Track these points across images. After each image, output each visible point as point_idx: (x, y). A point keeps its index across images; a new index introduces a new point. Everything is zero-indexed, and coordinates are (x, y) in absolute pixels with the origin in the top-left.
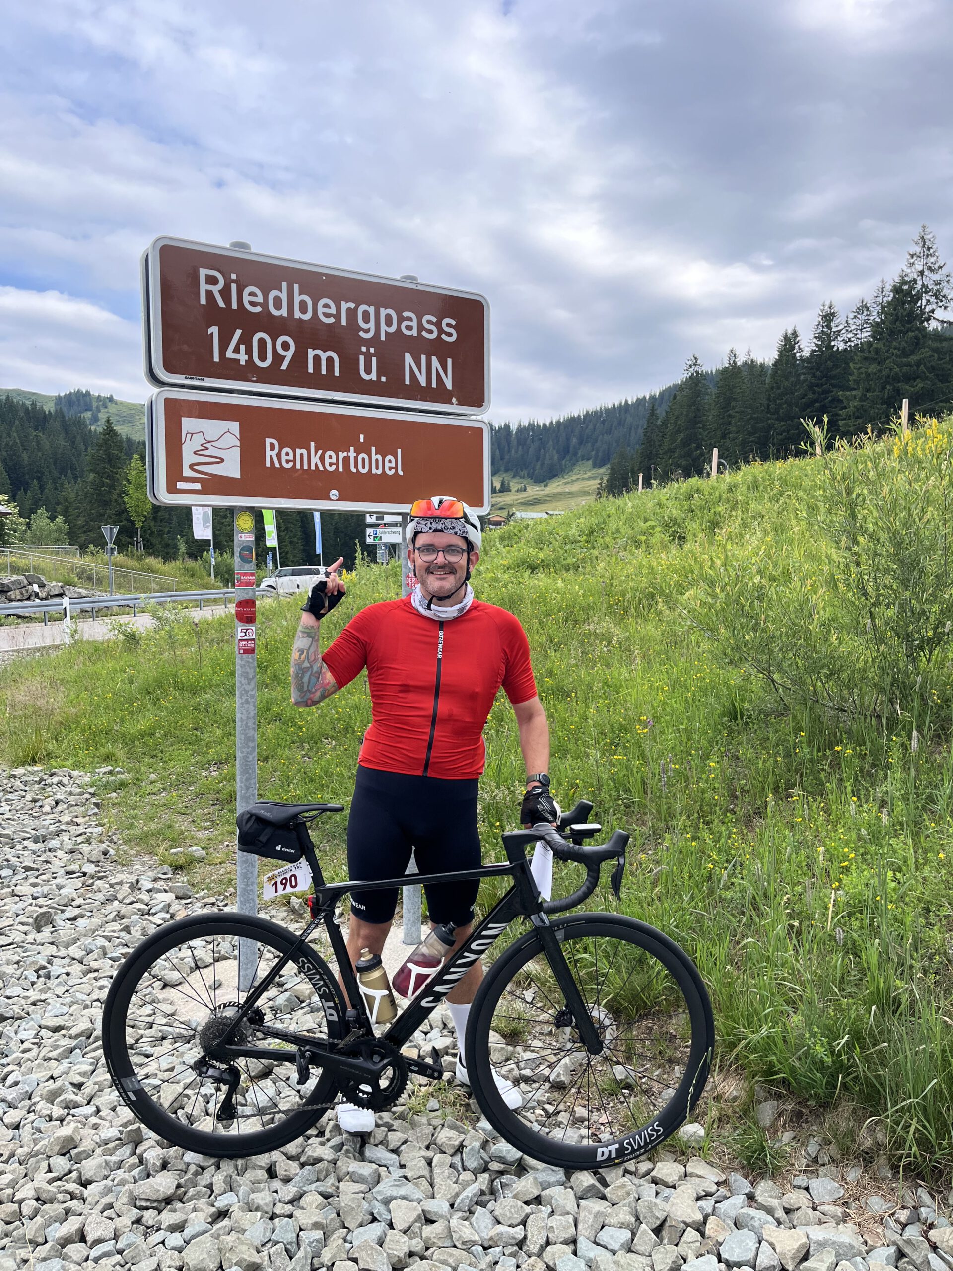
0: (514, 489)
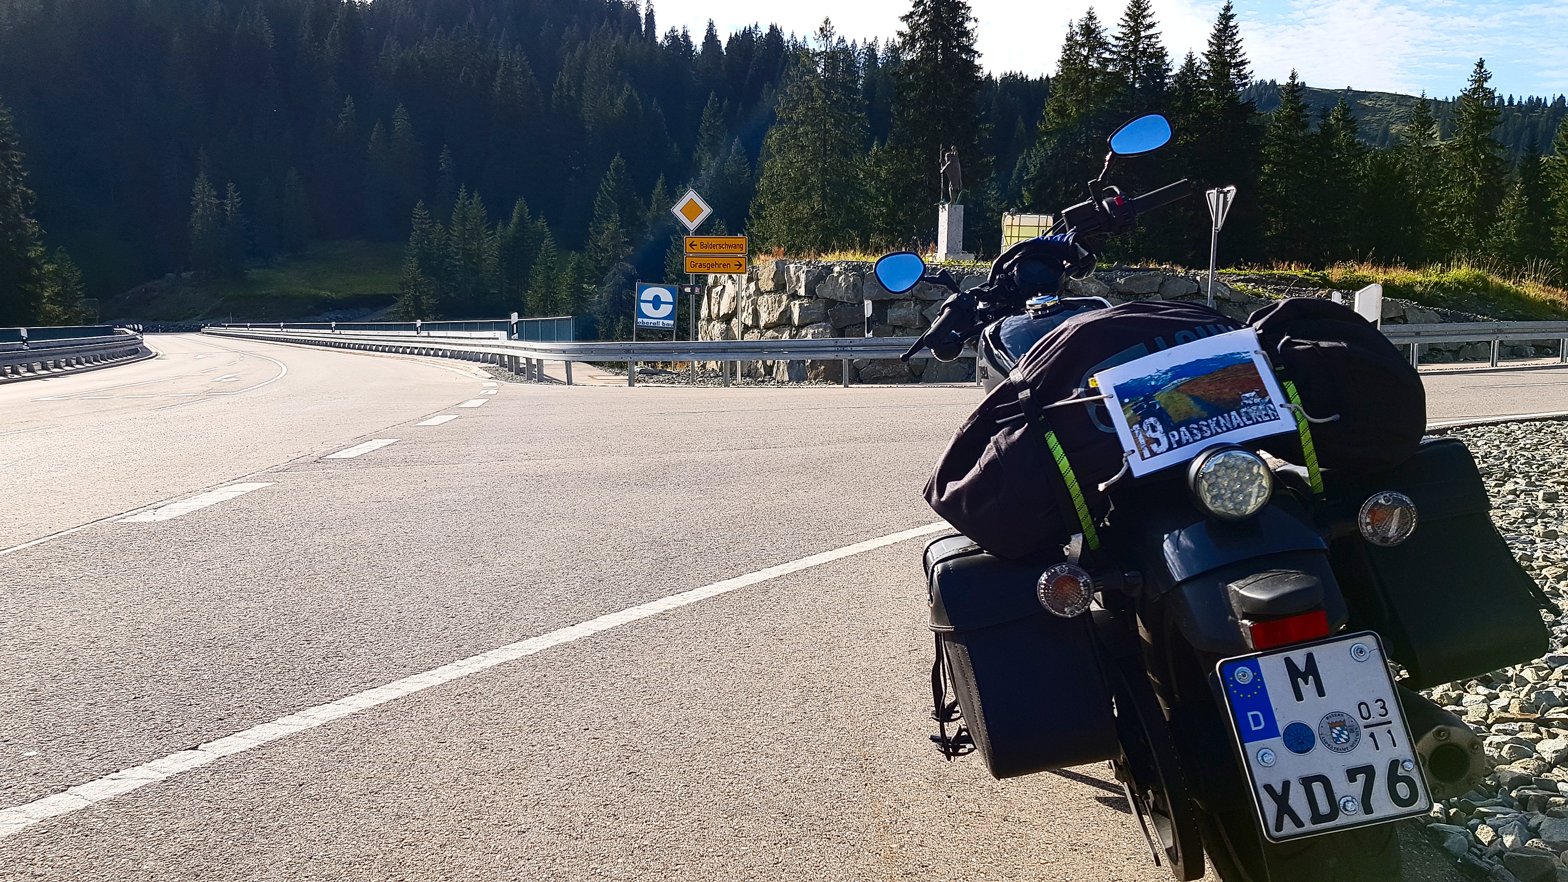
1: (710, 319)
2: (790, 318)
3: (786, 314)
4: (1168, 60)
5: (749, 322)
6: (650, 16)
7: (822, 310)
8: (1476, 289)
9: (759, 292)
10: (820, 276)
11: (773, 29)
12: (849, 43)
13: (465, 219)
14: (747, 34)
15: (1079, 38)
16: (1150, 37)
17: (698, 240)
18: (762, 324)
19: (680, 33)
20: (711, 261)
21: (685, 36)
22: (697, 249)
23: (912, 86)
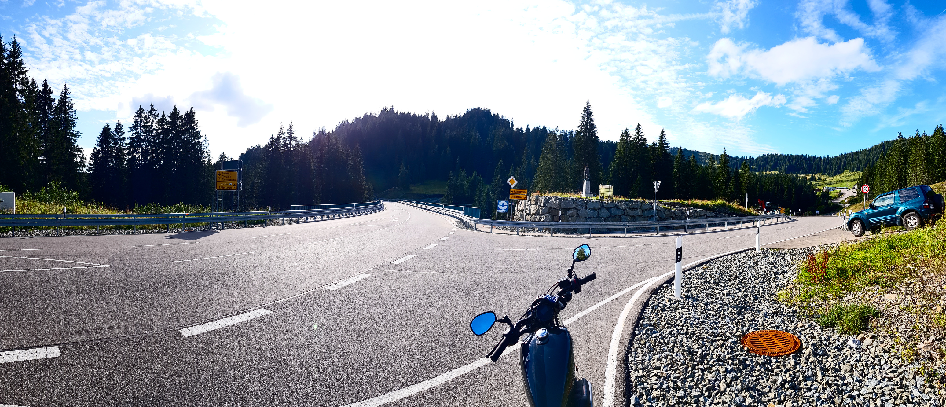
0: (822, 179)
1: (518, 211)
2: (539, 212)
3: (538, 211)
4: (647, 141)
5: (528, 213)
6: (512, 123)
7: (548, 210)
8: (723, 206)
9: (531, 204)
10: (548, 200)
11: (544, 126)
12: (565, 131)
13: (461, 175)
14: (537, 128)
15: (624, 134)
16: (642, 135)
17: (513, 190)
18: (531, 213)
19: (520, 128)
20: (517, 196)
21: (521, 128)
22: (513, 192)
23: (580, 145)
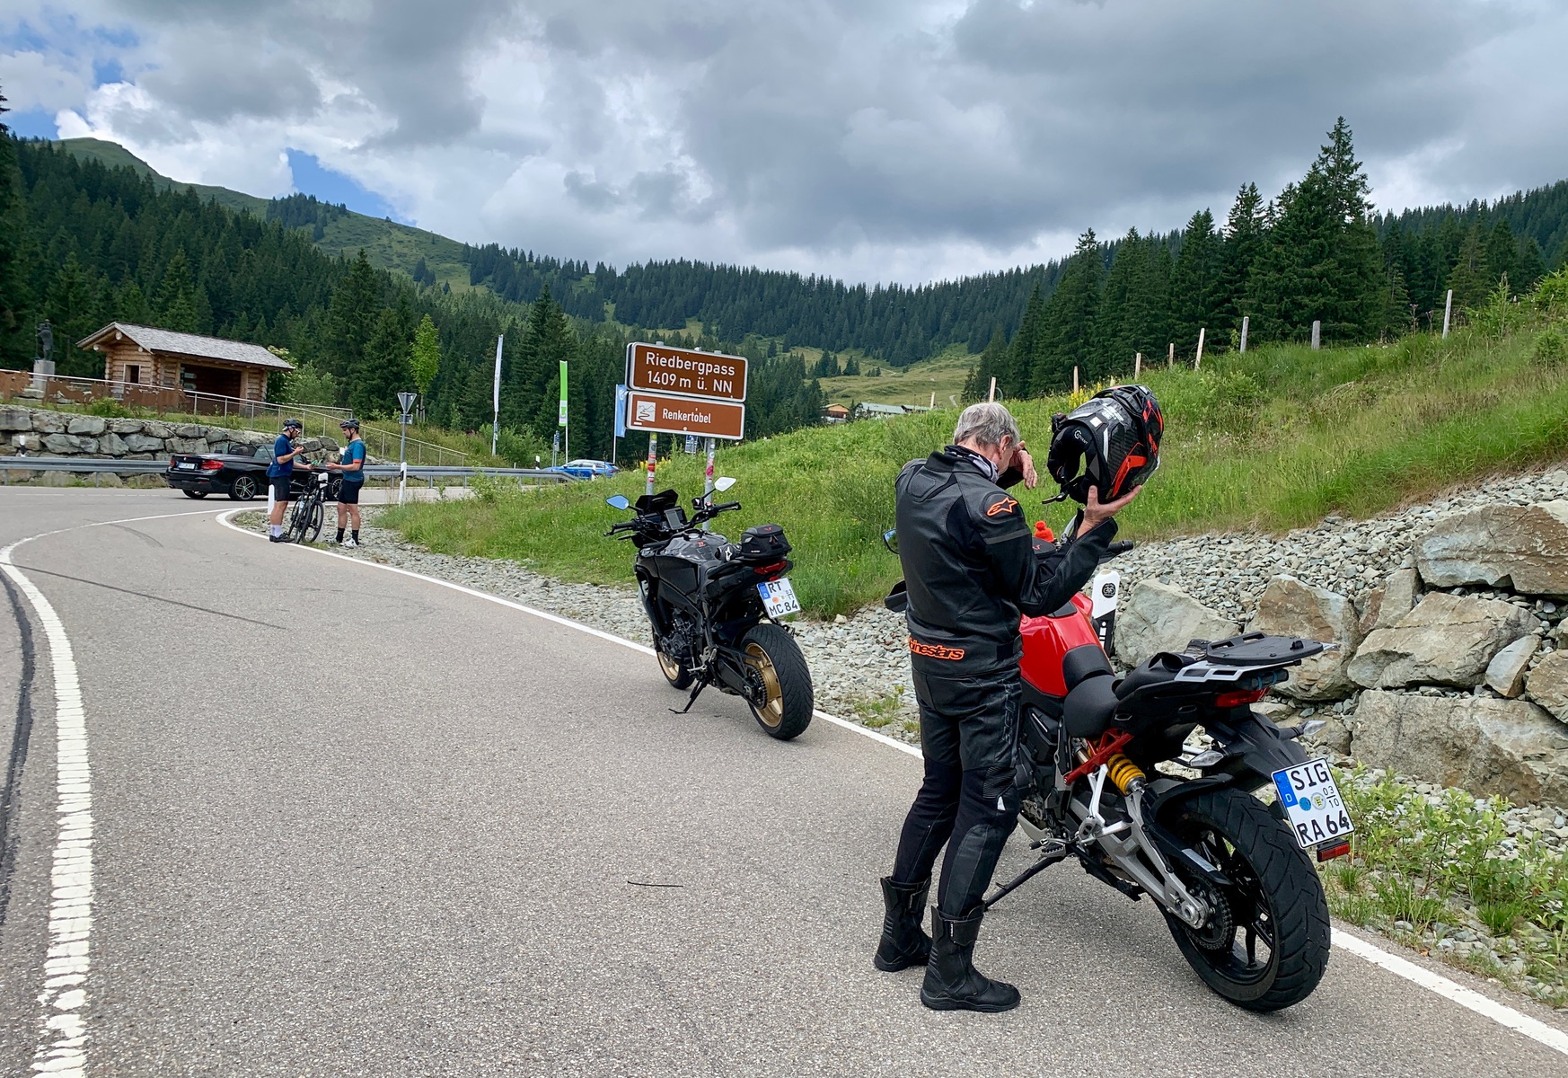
0: (863, 373)
